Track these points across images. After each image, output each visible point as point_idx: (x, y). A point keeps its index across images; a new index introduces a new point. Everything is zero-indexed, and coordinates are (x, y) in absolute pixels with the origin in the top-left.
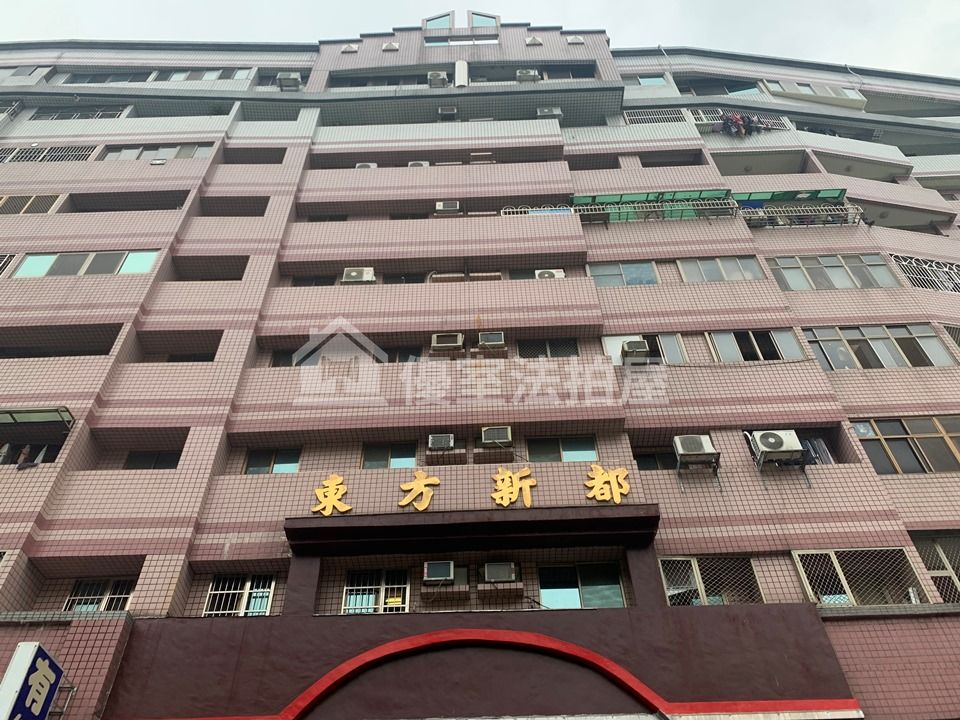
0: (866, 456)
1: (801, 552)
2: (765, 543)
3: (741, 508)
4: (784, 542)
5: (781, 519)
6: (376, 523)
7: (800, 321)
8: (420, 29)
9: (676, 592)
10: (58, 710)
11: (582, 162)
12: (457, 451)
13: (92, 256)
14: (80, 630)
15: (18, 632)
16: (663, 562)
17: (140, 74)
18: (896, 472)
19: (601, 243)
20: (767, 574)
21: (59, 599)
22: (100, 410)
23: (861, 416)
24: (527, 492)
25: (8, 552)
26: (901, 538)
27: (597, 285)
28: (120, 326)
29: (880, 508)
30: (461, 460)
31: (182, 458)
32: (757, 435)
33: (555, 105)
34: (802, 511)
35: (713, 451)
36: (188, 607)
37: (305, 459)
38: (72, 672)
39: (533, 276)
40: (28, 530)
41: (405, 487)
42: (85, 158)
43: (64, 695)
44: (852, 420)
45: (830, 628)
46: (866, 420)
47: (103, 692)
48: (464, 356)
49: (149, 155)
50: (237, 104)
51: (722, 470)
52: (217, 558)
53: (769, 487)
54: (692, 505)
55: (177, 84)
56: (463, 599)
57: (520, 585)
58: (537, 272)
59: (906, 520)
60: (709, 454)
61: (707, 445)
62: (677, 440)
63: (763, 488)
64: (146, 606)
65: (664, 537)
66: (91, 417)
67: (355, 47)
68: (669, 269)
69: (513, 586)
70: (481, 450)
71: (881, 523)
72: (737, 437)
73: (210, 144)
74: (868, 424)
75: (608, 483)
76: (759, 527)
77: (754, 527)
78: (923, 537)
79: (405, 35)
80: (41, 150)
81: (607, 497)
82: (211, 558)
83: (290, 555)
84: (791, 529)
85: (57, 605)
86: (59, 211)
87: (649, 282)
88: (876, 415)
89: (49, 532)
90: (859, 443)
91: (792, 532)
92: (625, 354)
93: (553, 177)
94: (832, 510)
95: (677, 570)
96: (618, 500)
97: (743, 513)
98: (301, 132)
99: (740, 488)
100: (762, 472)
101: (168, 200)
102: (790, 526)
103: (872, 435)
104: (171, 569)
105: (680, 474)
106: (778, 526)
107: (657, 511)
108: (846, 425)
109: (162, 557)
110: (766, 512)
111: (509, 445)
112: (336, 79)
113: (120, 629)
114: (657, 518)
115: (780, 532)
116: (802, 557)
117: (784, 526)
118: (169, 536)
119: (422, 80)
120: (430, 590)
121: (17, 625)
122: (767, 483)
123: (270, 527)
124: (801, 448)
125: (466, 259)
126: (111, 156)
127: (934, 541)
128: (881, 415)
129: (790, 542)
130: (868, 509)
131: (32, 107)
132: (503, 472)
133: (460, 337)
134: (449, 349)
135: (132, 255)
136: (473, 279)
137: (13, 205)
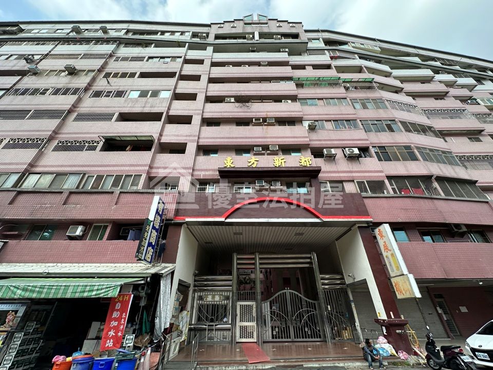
0: (376, 156)
1: (357, 180)
2: (347, 178)
3: (341, 169)
4: (353, 178)
5: (352, 172)
6: (243, 170)
7: (359, 118)
8: (242, 20)
9: (323, 190)
10: (165, 213)
11: (295, 67)
12: (263, 152)
13: (151, 92)
14: (166, 194)
16: (320, 182)
17: (155, 33)
18: (383, 161)
19: (303, 93)
20: (347, 186)
22: (161, 137)
23: (374, 145)
24: (283, 163)
25: (143, 174)
26: (384, 177)
27: (300, 105)
28: (163, 113)
29: (379, 170)
30: (263, 154)
31: (186, 151)
32: (347, 149)
33: (286, 48)
34: (358, 170)
35: (335, 153)
37: (219, 154)
39: (281, 102)
40: (147, 169)
41: (249, 161)
42: (143, 60)
43: (166, 210)
45: (365, 200)
46: (375, 147)
47: (175, 210)
48: (262, 125)
49: (162, 60)
50: (187, 44)
51: (336, 158)
52: (199, 178)
53: (349, 164)
54: (328, 168)
55: (167, 37)
59: (386, 173)
60: (333, 154)
61: (333, 152)
62: (325, 150)
63: (347, 164)
65: (321, 175)
66: (159, 139)
67: (222, 25)
68: (321, 101)
70: (269, 152)
71: (379, 173)
72: (340, 150)
73: (181, 57)
75: (306, 161)
76: (346, 174)
77: (344, 174)
79: (238, 22)
80: (129, 58)
81: (305, 165)
83: (219, 178)
86: (138, 78)
87: (315, 105)
89: (153, 170)
90: (374, 153)
91: (355, 175)
92: (309, 126)
93: (286, 71)
94: (366, 170)
96: (308, 166)
98: (207, 54)
99: (341, 163)
100: (347, 160)
101: (171, 75)
103: (377, 151)
105: (325, 160)
107: (320, 168)
108: (371, 147)
110: (348, 170)
111: (277, 150)
112: (217, 37)
113: (177, 197)
114: (321, 170)
115: (351, 175)
116: (357, 182)
117: (353, 174)
119: (244, 38)
121: (150, 193)
122: (348, 162)
123: (214, 170)
124: (359, 153)
125: (261, 96)
126: (150, 60)
127: (391, 179)
128: (379, 145)
130: (375, 170)
131: (123, 43)
132: (276, 157)
133: (261, 119)
134: (258, 123)
135: (163, 92)
136: (264, 102)
137: (124, 75)
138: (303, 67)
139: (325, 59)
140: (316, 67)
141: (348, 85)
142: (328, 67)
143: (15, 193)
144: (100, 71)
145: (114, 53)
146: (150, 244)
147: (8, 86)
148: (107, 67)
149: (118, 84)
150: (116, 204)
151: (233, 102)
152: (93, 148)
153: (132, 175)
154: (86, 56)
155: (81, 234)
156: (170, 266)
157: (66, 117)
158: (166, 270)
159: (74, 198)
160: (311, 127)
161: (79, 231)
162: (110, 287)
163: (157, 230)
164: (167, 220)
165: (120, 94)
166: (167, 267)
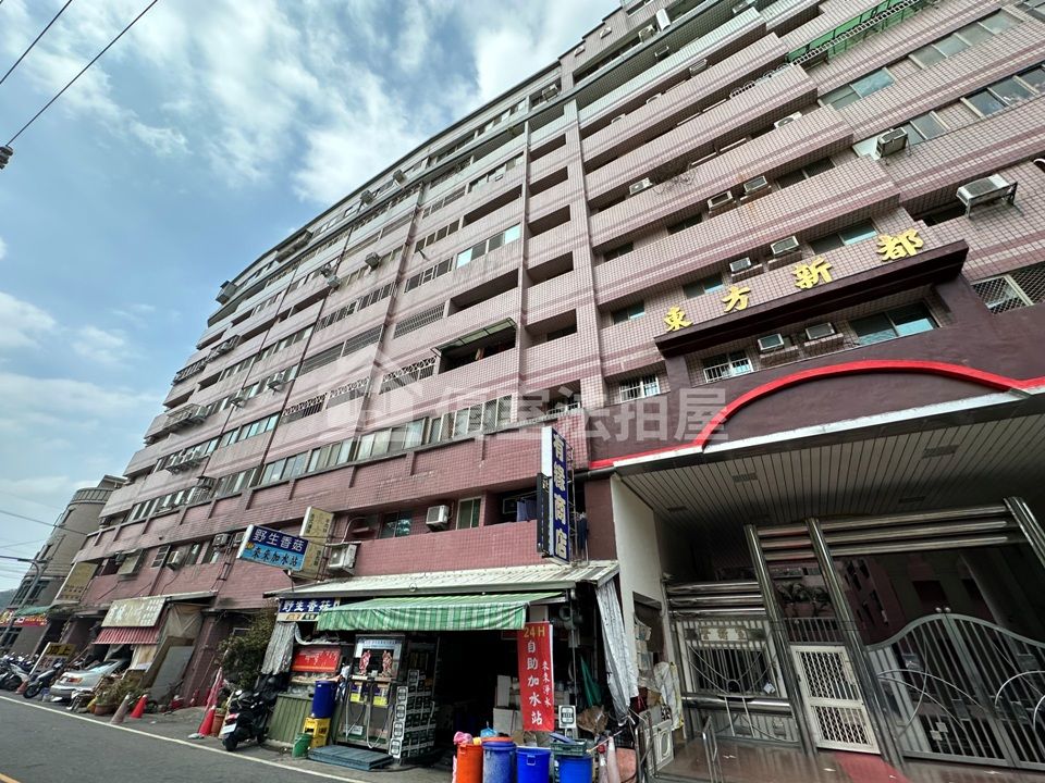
6: (716, 324)
8: (621, 8)
9: (995, 305)
10: (570, 458)
11: (787, 27)
12: (755, 267)
13: (488, 241)
14: (563, 421)
16: (973, 287)
17: (469, 136)
19: (826, 78)
22: (525, 316)
24: (825, 274)
27: (836, 109)
28: (517, 270)
30: (760, 271)
31: (578, 326)
35: (1008, 184)
36: (612, 401)
37: (648, 307)
39: (773, 128)
40: (517, 382)
41: (726, 300)
43: (570, 452)
47: (587, 449)
48: (736, 206)
49: (492, 177)
50: (527, 123)
51: (1020, 199)
52: (619, 372)
54: (992, 236)
55: (491, 130)
56: (794, 355)
57: (841, 335)
58: (776, 124)
61: (999, 181)
62: (963, 190)
64: (592, 403)
65: (972, 266)
66: (522, 321)
67: (582, 47)
68: (906, 67)
69: (835, 337)
70: (774, 260)
72: (1027, 168)
73: (522, 154)
75: (900, 244)
79: (612, 18)
81: (903, 254)
82: (615, 373)
83: (663, 359)
86: (463, 227)
87: (885, 85)
89: (527, 381)
92: (881, 148)
95: (991, 289)
96: (913, 252)
98: (571, 118)
101: (513, 195)
104: (596, 383)
105: (970, 218)
107: (965, 245)
109: (589, 378)
111: (797, 249)
112: (577, 77)
113: (584, 420)
114: (967, 251)
118: (588, 367)
119: (636, 41)
120: (768, 355)
121: (532, 425)
123: (646, 347)
125: (713, 141)
126: (474, 188)
132: (799, 267)
133: (729, 194)
134: (723, 206)
135: (507, 232)
137: (442, 234)
138: (809, 15)
143: (352, 469)
144: (408, 244)
145: (420, 206)
146: (558, 524)
147: (314, 320)
148: (417, 233)
149: (437, 252)
150: (483, 459)
151: (648, 188)
152: (428, 373)
153: (496, 400)
154: (388, 230)
155: (446, 519)
156: (607, 566)
157: (383, 335)
158: (601, 574)
159: (423, 461)
160: (888, 150)
161: (442, 516)
162: (509, 610)
163: (563, 495)
164: (577, 472)
165: (444, 267)
166: (601, 568)
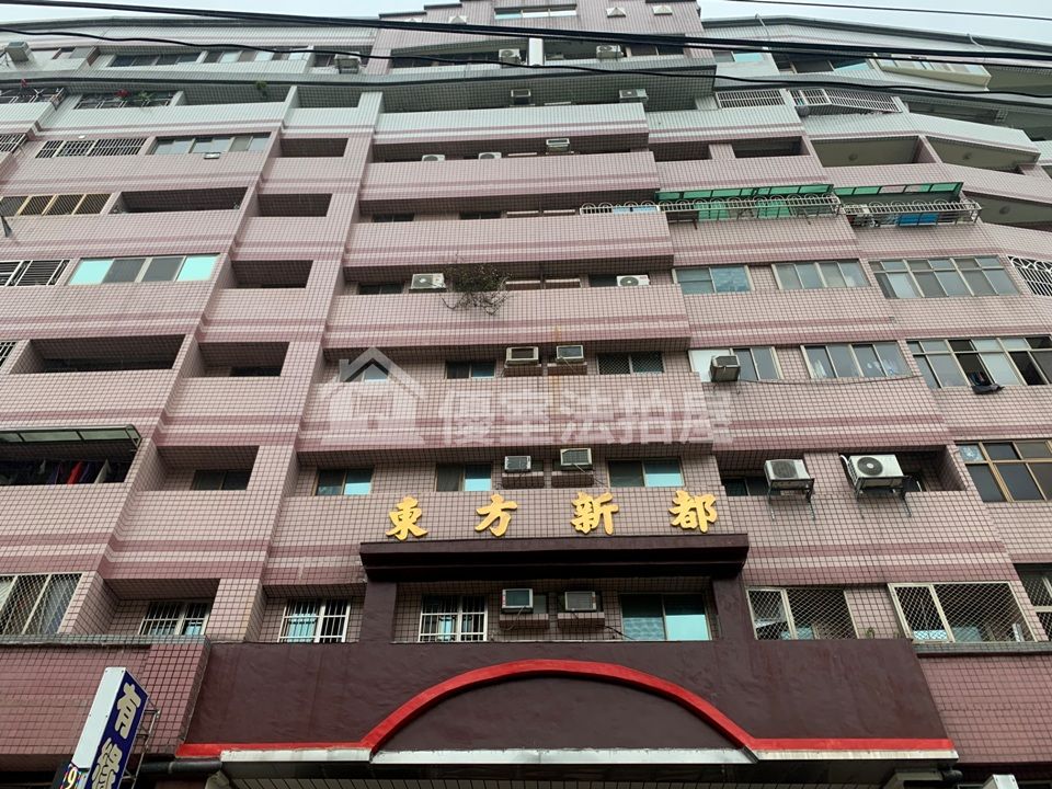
0: (972, 483)
1: (898, 585)
2: (860, 575)
3: (835, 537)
4: (880, 574)
5: (878, 550)
6: (453, 549)
7: (904, 332)
9: (764, 624)
10: (143, 732)
11: (668, 152)
12: (535, 474)
13: (149, 261)
14: (160, 654)
15: (98, 655)
16: (752, 594)
17: (189, 52)
18: (1005, 500)
19: (690, 245)
20: (861, 607)
21: (134, 621)
22: (166, 427)
23: (969, 438)
24: (608, 519)
25: (84, 574)
26: (1007, 572)
27: (684, 292)
28: (182, 337)
29: (985, 540)
30: (538, 484)
31: (251, 479)
32: (855, 459)
33: (640, 87)
34: (901, 541)
35: (808, 477)
36: (264, 631)
37: (377, 479)
38: (154, 696)
39: (614, 283)
40: (102, 552)
41: (482, 511)
42: (135, 151)
43: (148, 718)
44: (958, 443)
45: (926, 665)
46: (974, 443)
47: (186, 716)
49: (201, 146)
50: (293, 89)
51: (816, 497)
52: (291, 583)
53: (866, 516)
54: (783, 533)
55: (229, 66)
56: (541, 628)
57: (602, 615)
58: (619, 278)
59: (1013, 552)
60: (802, 480)
61: (800, 470)
62: (768, 463)
63: (859, 516)
64: (223, 631)
65: (752, 566)
66: (157, 435)
68: (763, 274)
69: (594, 616)
70: (560, 473)
71: (985, 555)
72: (833, 461)
73: (266, 135)
74: (975, 448)
75: (694, 509)
76: (854, 558)
77: (848, 558)
78: (1031, 572)
79: (474, 6)
80: (88, 144)
81: (693, 525)
82: (285, 583)
83: (365, 580)
84: (889, 560)
85: (132, 627)
86: (112, 212)
87: (741, 289)
88: (985, 438)
89: (122, 554)
90: (965, 469)
91: (889, 563)
92: (713, 370)
93: (636, 169)
94: (933, 541)
95: (766, 602)
96: (704, 528)
97: (837, 543)
98: (363, 119)
99: (835, 516)
100: (859, 499)
101: (225, 198)
102: (887, 557)
103: (979, 460)
104: (246, 593)
105: (770, 501)
106: (874, 557)
107: (747, 541)
108: (952, 449)
109: (236, 581)
110: (862, 542)
111: (589, 468)
113: (199, 654)
114: (747, 549)
115: (876, 563)
116: (899, 590)
117: (881, 557)
118: (242, 559)
119: (493, 58)
120: (509, 618)
121: (98, 647)
122: (864, 511)
123: (344, 550)
124: (901, 474)
125: (542, 264)
126: (162, 148)
127: (1042, 574)
128: (991, 437)
129: (886, 574)
130: (972, 540)
131: (76, 94)
132: (583, 496)
133: (536, 350)
134: (524, 364)
135: (190, 261)
136: (550, 286)
137: (65, 205)
138: (697, 151)
139: (779, 117)
140: (747, 148)
141: (867, 212)
142: (792, 146)
145: (40, 130)
148: (13, 178)
149: (39, 234)
151: (438, 290)
153: (44, 577)
160: (718, 376)
164: (150, 758)
165: (41, 271)
